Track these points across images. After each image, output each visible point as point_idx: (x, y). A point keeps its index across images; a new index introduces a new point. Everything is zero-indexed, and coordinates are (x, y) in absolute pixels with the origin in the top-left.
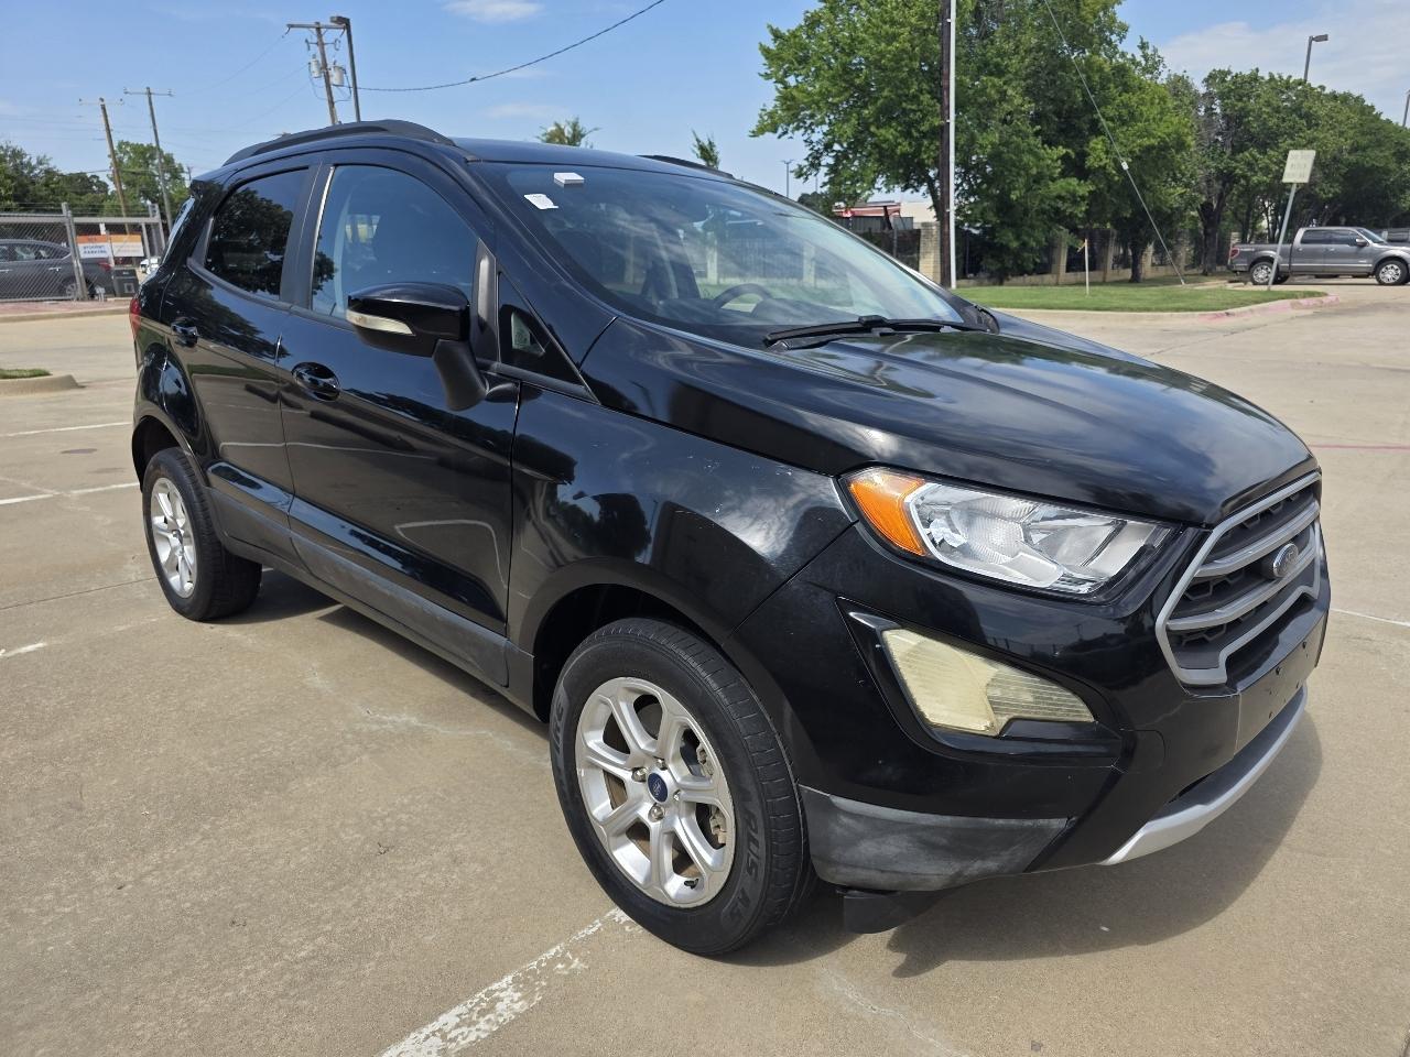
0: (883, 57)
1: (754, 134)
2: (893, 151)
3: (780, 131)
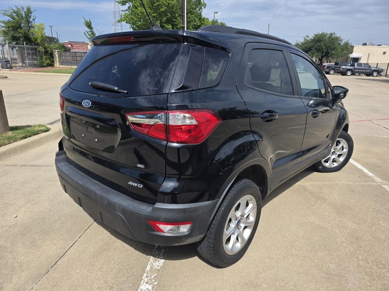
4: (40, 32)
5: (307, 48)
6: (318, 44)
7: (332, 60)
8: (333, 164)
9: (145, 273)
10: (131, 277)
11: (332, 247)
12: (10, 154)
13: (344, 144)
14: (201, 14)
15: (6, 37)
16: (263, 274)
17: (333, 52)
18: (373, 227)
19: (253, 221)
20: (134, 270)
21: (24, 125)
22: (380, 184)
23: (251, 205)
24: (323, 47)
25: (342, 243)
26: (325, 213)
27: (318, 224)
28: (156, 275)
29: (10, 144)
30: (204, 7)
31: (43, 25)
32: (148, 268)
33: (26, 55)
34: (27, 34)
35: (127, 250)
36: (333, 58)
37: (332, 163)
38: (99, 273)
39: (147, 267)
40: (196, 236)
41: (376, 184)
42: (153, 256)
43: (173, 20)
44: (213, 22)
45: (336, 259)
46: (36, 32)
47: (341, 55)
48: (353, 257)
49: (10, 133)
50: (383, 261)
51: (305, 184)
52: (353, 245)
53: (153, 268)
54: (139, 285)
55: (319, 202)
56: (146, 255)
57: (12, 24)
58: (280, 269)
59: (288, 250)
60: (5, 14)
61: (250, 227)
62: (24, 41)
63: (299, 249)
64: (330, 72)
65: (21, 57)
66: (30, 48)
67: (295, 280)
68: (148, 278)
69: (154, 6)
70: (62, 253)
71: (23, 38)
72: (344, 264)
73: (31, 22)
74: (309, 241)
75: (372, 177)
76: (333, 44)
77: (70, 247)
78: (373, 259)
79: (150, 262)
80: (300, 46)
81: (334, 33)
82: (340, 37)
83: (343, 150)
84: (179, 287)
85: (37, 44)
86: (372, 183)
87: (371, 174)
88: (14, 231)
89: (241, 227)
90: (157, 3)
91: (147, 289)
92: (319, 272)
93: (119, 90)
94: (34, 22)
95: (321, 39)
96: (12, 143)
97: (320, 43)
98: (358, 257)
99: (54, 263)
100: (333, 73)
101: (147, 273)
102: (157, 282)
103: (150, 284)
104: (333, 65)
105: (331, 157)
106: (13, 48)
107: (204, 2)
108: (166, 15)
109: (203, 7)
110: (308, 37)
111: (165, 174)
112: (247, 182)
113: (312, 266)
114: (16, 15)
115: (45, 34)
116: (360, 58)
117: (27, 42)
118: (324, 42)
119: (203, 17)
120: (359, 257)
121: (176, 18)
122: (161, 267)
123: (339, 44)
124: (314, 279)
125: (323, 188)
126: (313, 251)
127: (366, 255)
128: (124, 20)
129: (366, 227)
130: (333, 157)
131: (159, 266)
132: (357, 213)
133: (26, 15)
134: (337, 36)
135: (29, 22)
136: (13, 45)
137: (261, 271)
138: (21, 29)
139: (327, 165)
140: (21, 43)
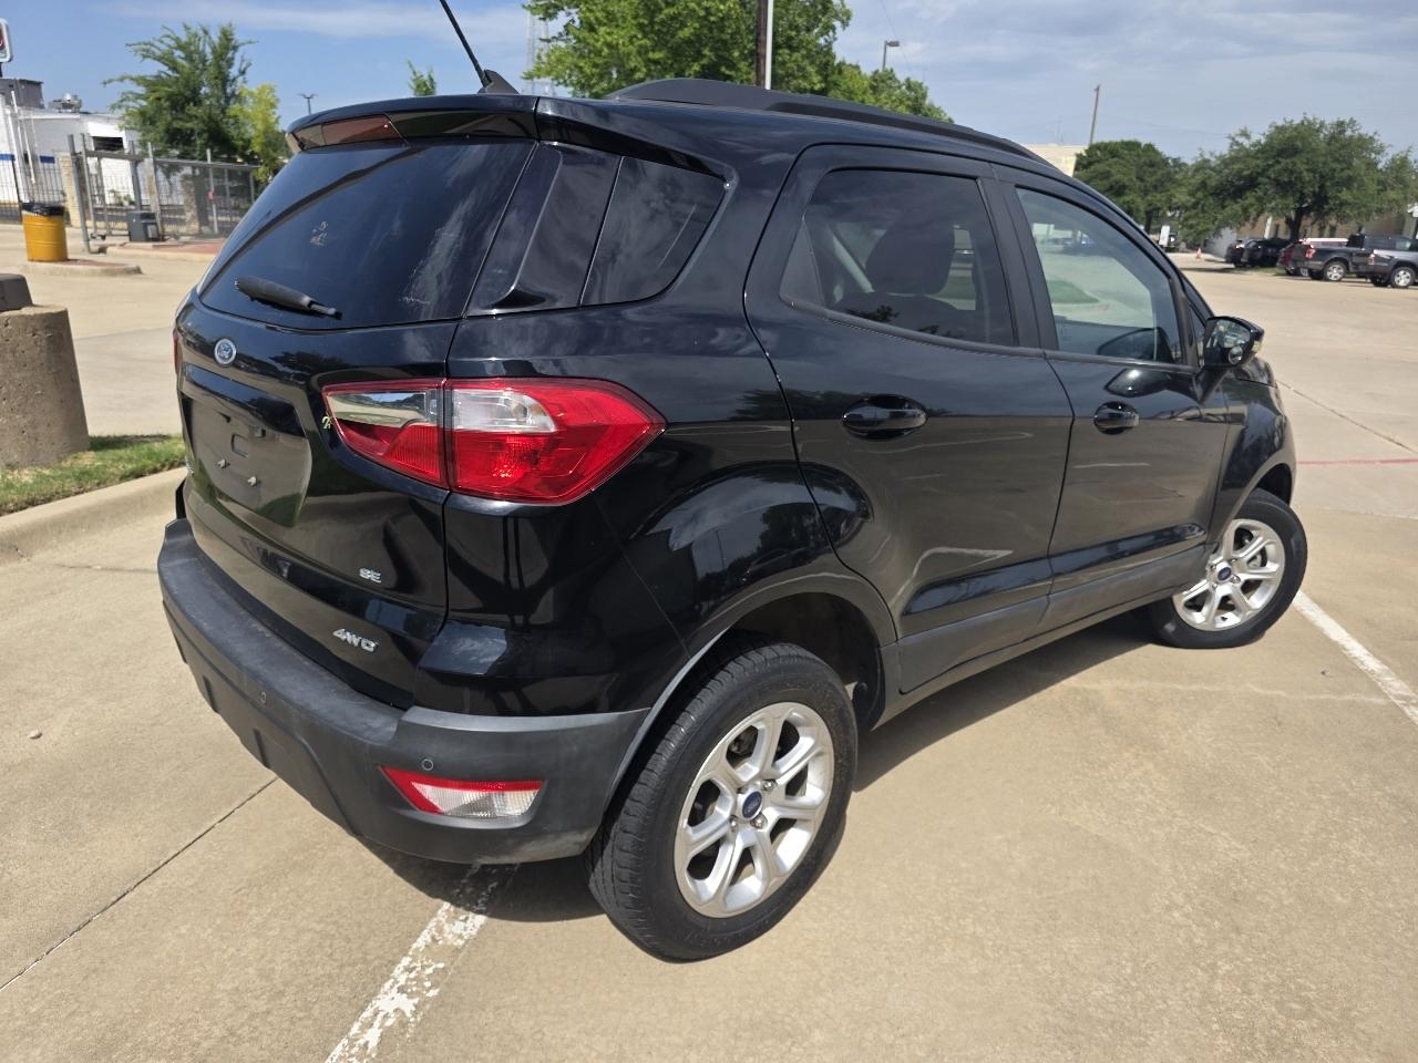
4: (260, 116)
5: (1240, 178)
6: (1284, 162)
7: (1340, 227)
8: (1224, 619)
9: (405, 955)
10: (354, 964)
11: (1124, 921)
12: (74, 527)
13: (1268, 544)
14: (831, 49)
15: (149, 131)
16: (830, 995)
17: (1345, 195)
18: (1316, 860)
19: (818, 802)
20: (371, 944)
21: (146, 434)
22: (1398, 702)
23: (805, 743)
24: (1305, 174)
25: (1168, 909)
26: (1140, 798)
27: (1096, 836)
28: (441, 965)
29: (82, 493)
30: (843, 22)
31: (272, 90)
32: (423, 939)
33: (211, 195)
34: (216, 122)
35: (368, 875)
36: (1342, 219)
37: (1217, 614)
38: (253, 942)
39: (418, 937)
40: (558, 834)
41: (1380, 701)
42: (452, 903)
43: (724, 74)
44: (876, 81)
45: (1124, 967)
46: (247, 116)
47: (1374, 205)
48: (1194, 964)
49: (88, 459)
50: (1311, 990)
51: (1095, 686)
52: (1209, 920)
53: (440, 942)
54: (375, 994)
55: (1126, 755)
56: (430, 895)
57: (170, 87)
58: (896, 985)
59: (948, 919)
60: (147, 55)
61: (805, 824)
62: (206, 145)
63: (993, 919)
64: (1329, 274)
65: (198, 203)
66: (226, 171)
67: (942, 1028)
68: (412, 975)
69: (656, 20)
70: (151, 865)
71: (205, 136)
72: (1149, 986)
73: (234, 80)
74: (1040, 893)
75: (1373, 672)
76: (1344, 165)
77: (180, 849)
78: (1273, 978)
79: (435, 919)
80: (1213, 169)
81: (1352, 122)
82: (1376, 137)
83: (1263, 564)
84: (510, 1013)
85: (250, 159)
86: (1367, 699)
87: (1372, 664)
88: (19, 782)
89: (765, 820)
90: (666, 11)
91: (396, 1010)
92: (1042, 1005)
93: (315, 307)
94: (245, 82)
95: (1299, 143)
96: (90, 490)
97: (1293, 159)
98: (1214, 966)
99: (114, 899)
100: (1339, 276)
101: (412, 956)
102: (438, 990)
103: (410, 996)
104: (1340, 244)
105: (1214, 588)
106: (170, 170)
107: (844, 6)
108: (699, 56)
109: (837, 24)
110: (1245, 134)
111: (444, 610)
112: (785, 657)
113: (1024, 985)
114: (183, 55)
115: (277, 121)
117: (215, 151)
118: (1309, 156)
119: (837, 62)
120: (1220, 968)
121: (732, 66)
122: (467, 941)
123: (1369, 164)
124: (1015, 1031)
125: (1161, 704)
126: (1044, 929)
127: (1250, 960)
128: (549, 73)
129: (1285, 859)
130: (1224, 589)
131: (460, 936)
132: (1265, 805)
133: (215, 58)
134: (1362, 131)
135: (224, 80)
136: (169, 160)
137: (821, 983)
138: (198, 103)
139: (1198, 619)
140: (196, 155)
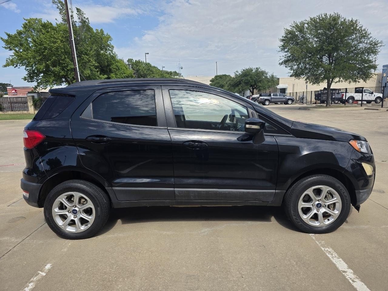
0: (53, 47)
1: (5, 66)
2: (59, 74)
3: (15, 65)
5: (237, 82)
24: (251, 80)
47: (267, 86)
81: (260, 68)
82: (266, 71)
97: (247, 77)
116: (287, 88)
118: (251, 76)
123: (265, 77)
